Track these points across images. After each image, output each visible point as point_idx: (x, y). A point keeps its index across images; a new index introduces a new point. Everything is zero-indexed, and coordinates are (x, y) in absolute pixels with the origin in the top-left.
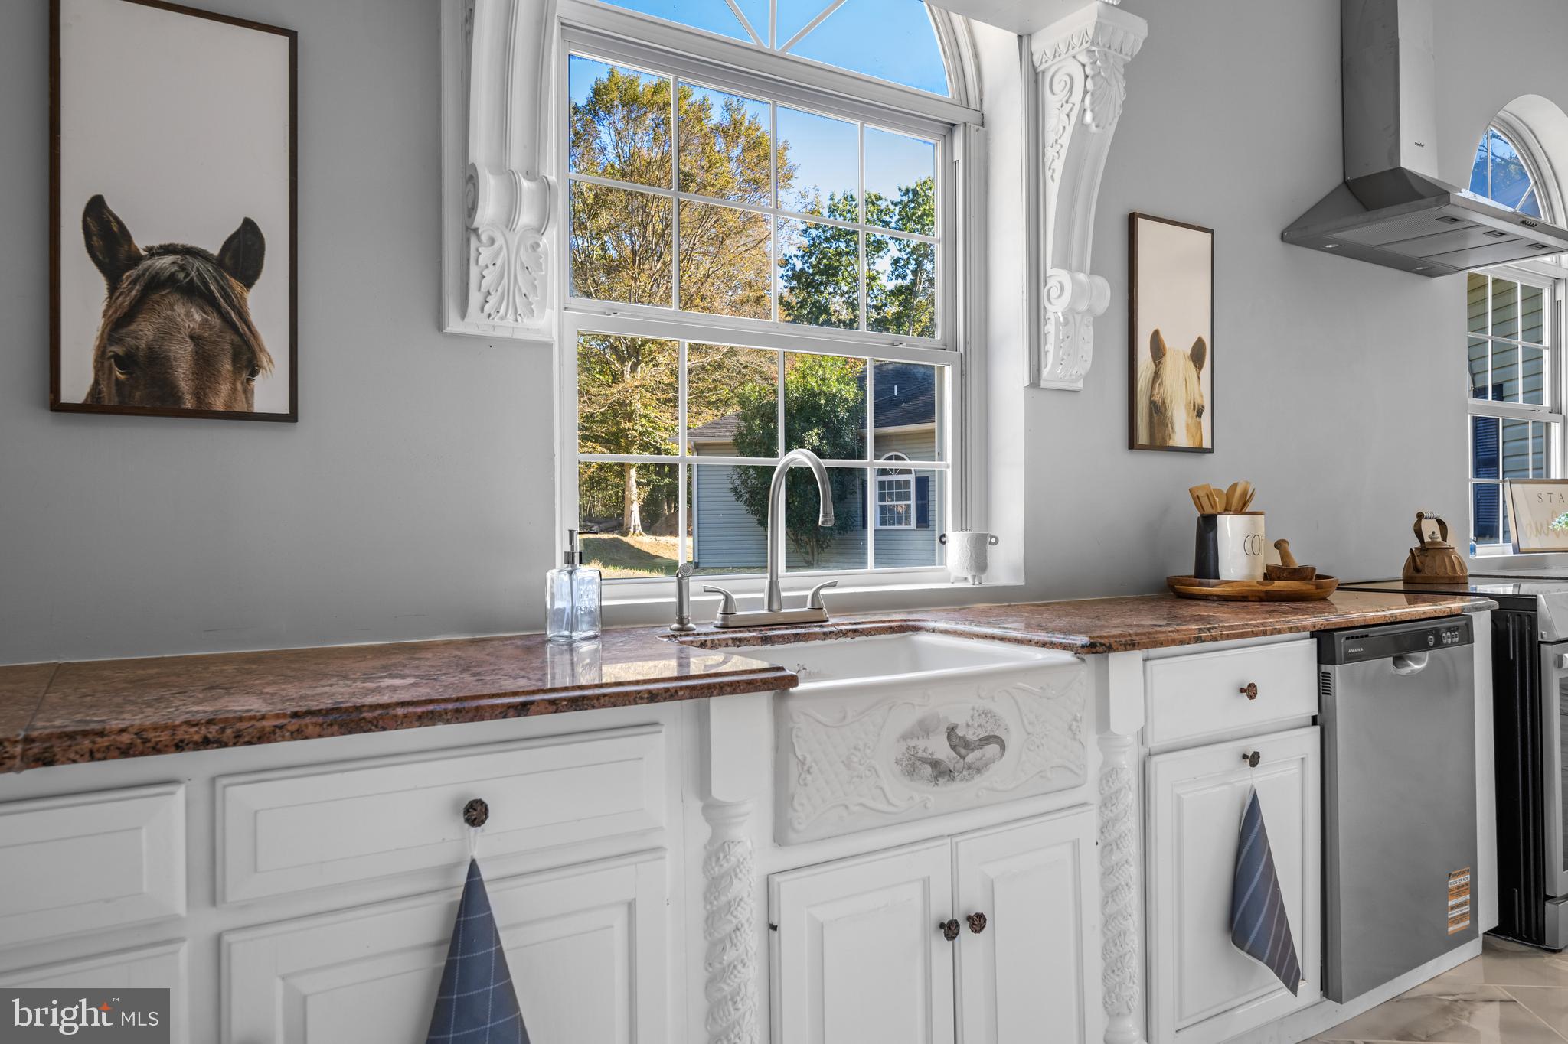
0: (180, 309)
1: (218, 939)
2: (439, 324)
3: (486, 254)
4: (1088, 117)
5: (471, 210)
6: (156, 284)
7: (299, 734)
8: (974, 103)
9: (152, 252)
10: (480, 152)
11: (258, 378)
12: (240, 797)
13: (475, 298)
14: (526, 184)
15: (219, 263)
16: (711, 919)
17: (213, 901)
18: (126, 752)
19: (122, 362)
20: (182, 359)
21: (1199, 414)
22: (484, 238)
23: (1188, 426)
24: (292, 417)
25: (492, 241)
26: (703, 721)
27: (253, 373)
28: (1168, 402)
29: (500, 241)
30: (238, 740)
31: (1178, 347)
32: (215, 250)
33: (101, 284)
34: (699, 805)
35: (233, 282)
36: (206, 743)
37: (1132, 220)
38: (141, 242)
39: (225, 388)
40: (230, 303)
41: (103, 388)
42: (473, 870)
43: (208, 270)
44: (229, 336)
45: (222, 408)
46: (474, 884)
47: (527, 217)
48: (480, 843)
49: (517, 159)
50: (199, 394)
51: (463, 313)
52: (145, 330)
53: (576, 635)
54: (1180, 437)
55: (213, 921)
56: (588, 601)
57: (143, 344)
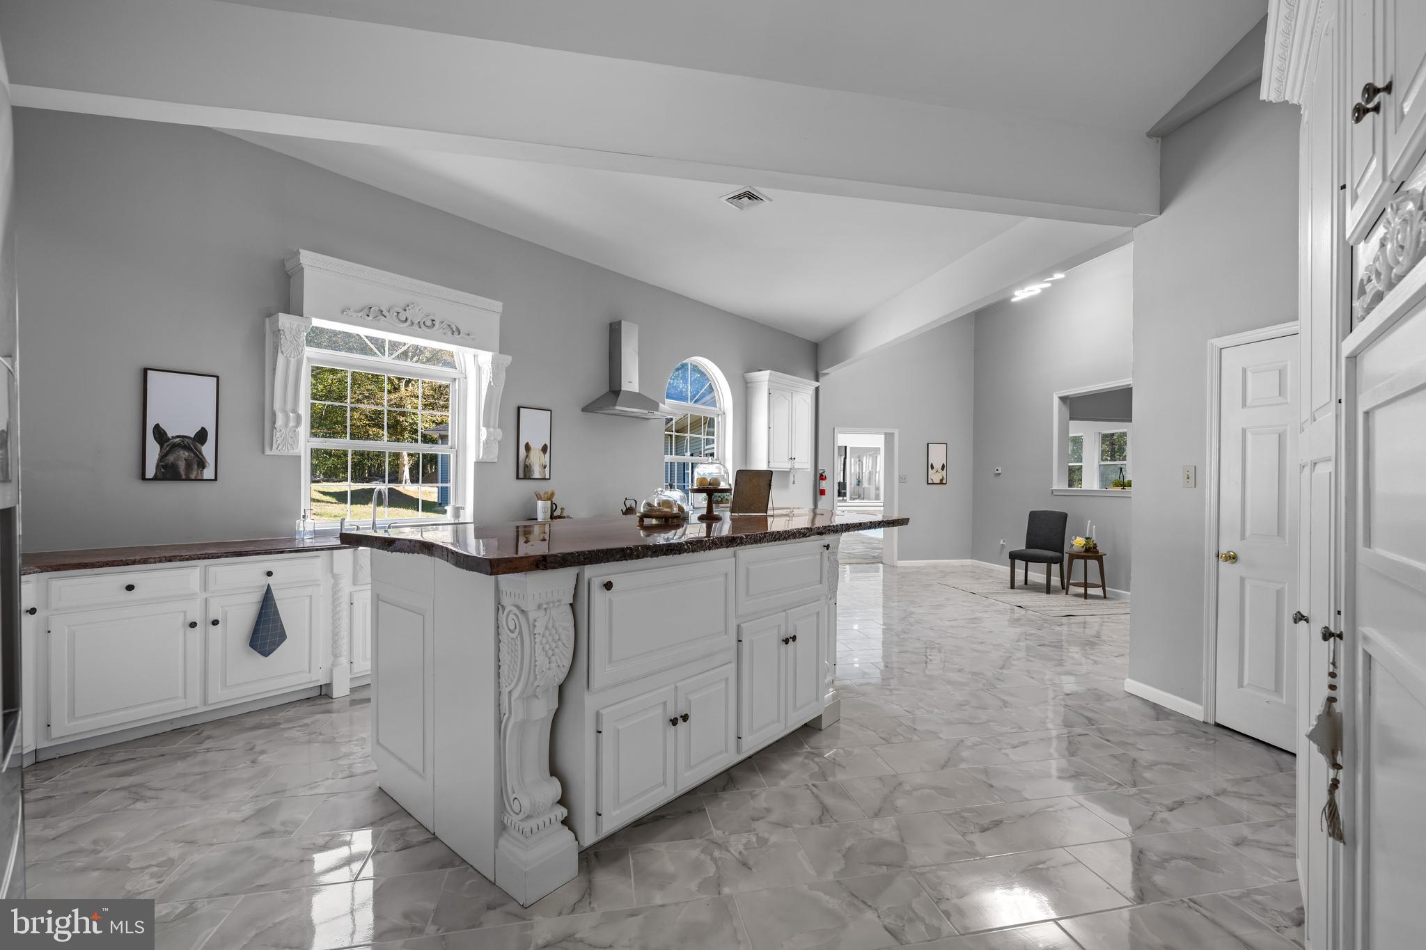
0: (182, 452)
1: (206, 599)
2: (263, 451)
3: (278, 435)
4: (492, 384)
5: (274, 423)
6: (174, 446)
7: (227, 557)
8: (464, 372)
9: (173, 438)
10: (277, 405)
11: (205, 470)
12: (212, 570)
13: (275, 446)
14: (291, 414)
15: (194, 439)
16: (334, 601)
17: (205, 591)
18: (187, 560)
19: (163, 467)
20: (182, 466)
21: (545, 467)
22: (278, 430)
23: (540, 472)
24: (216, 479)
25: (281, 431)
26: (332, 556)
27: (204, 468)
28: (532, 464)
29: (283, 430)
30: (212, 557)
31: (536, 447)
32: (192, 436)
33: (158, 446)
34: (331, 575)
35: (198, 444)
36: (205, 558)
37: (519, 408)
38: (170, 435)
39: (195, 473)
40: (197, 450)
41: (158, 474)
42: (269, 586)
43: (190, 441)
44: (196, 459)
45: (193, 478)
46: (269, 590)
47: (292, 424)
48: (270, 580)
49: (289, 406)
50: (187, 475)
51: (271, 449)
52: (171, 458)
53: (305, 537)
54: (537, 475)
55: (205, 595)
56: (309, 528)
57: (170, 462)
